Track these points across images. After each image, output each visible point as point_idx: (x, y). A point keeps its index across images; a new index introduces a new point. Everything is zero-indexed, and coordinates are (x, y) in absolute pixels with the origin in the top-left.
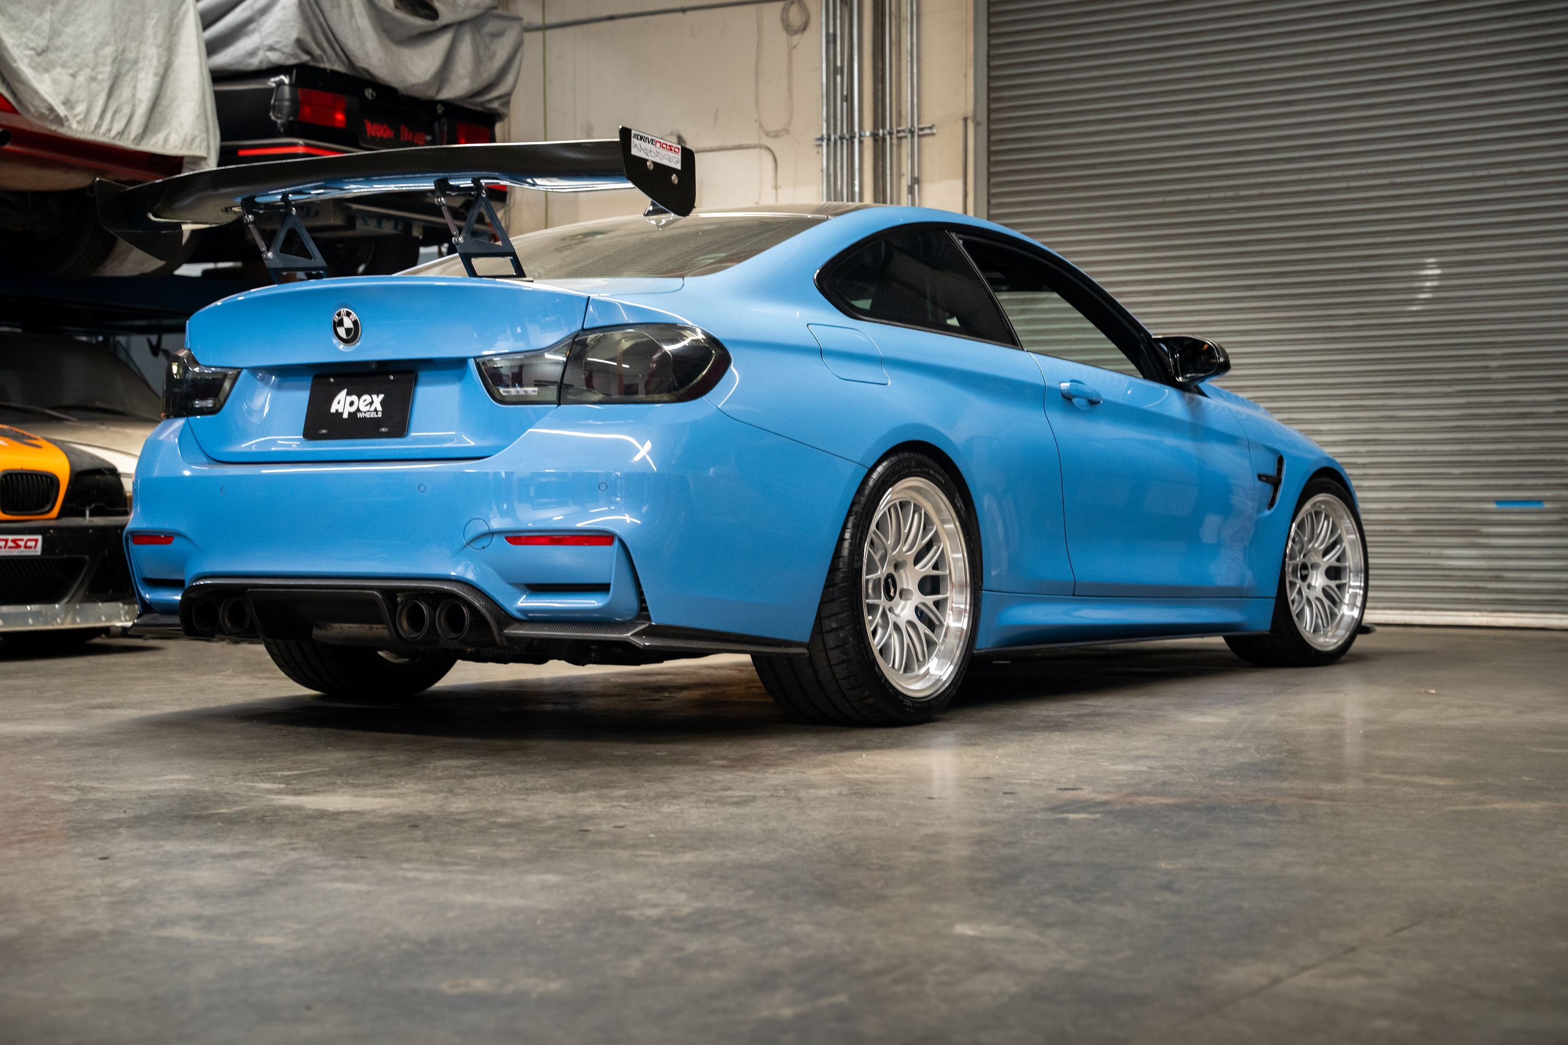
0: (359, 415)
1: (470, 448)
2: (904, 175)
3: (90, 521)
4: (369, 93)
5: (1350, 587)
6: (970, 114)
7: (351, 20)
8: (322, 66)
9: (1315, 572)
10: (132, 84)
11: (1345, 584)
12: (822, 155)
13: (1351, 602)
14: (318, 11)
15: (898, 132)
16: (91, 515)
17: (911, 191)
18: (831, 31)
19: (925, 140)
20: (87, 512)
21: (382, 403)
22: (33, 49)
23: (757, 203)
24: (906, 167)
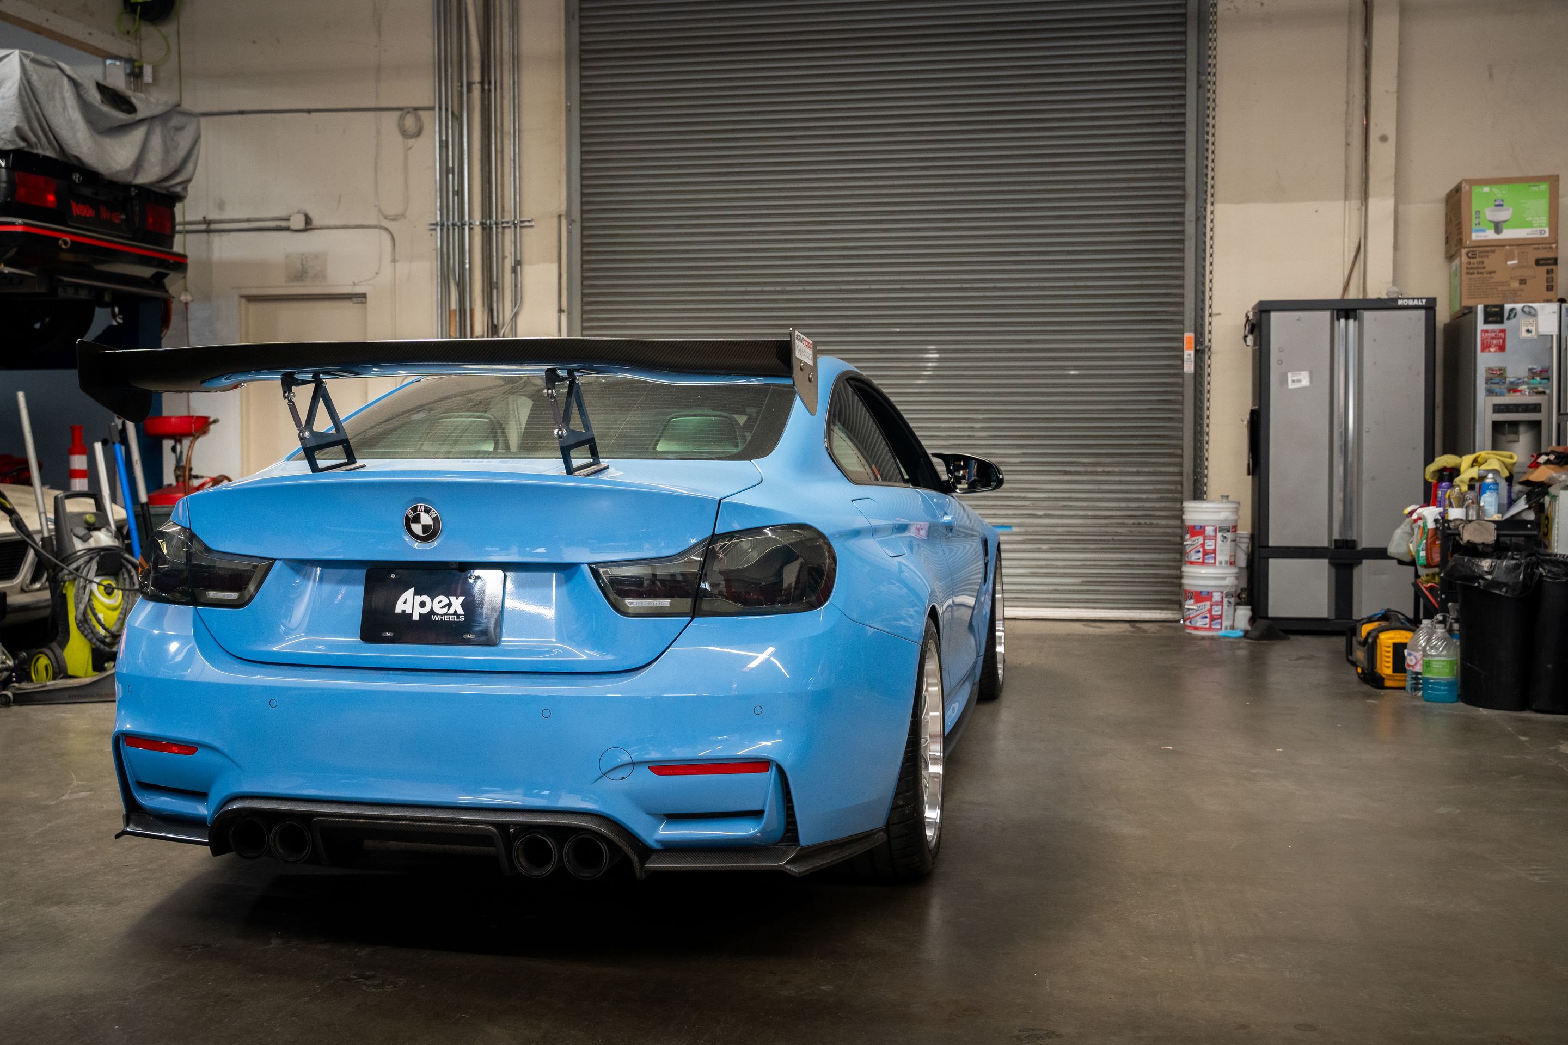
0: (434, 618)
2: (506, 257)
4: (76, 177)
6: (564, 213)
7: (64, 112)
8: (35, 151)
12: (437, 237)
14: (35, 103)
15: (503, 222)
17: (514, 270)
18: (444, 138)
19: (525, 231)
21: (463, 605)
23: (377, 273)
24: (509, 248)
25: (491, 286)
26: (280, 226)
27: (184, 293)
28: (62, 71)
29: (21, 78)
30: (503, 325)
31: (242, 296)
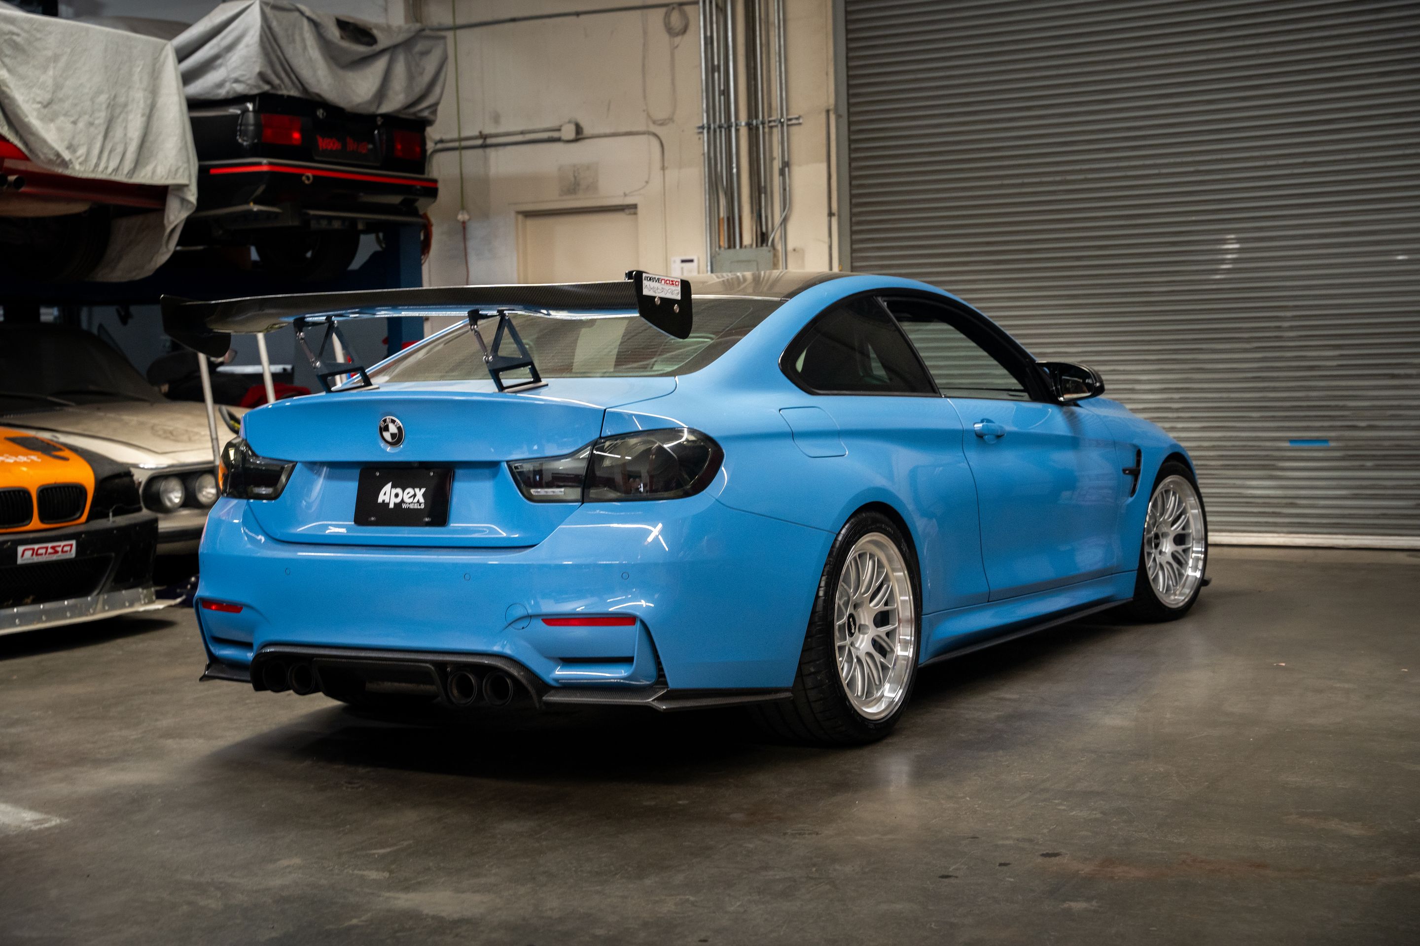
0: (404, 506)
1: (504, 538)
2: (775, 158)
3: (114, 522)
4: (320, 113)
5: (1193, 552)
6: (832, 107)
7: (304, 52)
8: (280, 92)
9: (1165, 540)
10: (124, 125)
11: (1189, 548)
12: (704, 141)
13: (1194, 564)
14: (276, 47)
15: (770, 122)
16: (114, 515)
17: (782, 173)
18: (709, 34)
19: (794, 129)
20: (111, 514)
21: (424, 495)
22: (39, 103)
23: (647, 182)
24: (777, 152)
25: (759, 190)
26: (552, 137)
27: (461, 212)
28: (302, 13)
29: (262, 27)
30: (773, 230)
31: (519, 213)
